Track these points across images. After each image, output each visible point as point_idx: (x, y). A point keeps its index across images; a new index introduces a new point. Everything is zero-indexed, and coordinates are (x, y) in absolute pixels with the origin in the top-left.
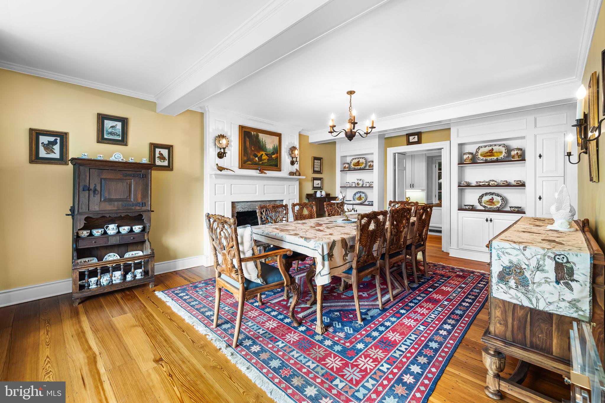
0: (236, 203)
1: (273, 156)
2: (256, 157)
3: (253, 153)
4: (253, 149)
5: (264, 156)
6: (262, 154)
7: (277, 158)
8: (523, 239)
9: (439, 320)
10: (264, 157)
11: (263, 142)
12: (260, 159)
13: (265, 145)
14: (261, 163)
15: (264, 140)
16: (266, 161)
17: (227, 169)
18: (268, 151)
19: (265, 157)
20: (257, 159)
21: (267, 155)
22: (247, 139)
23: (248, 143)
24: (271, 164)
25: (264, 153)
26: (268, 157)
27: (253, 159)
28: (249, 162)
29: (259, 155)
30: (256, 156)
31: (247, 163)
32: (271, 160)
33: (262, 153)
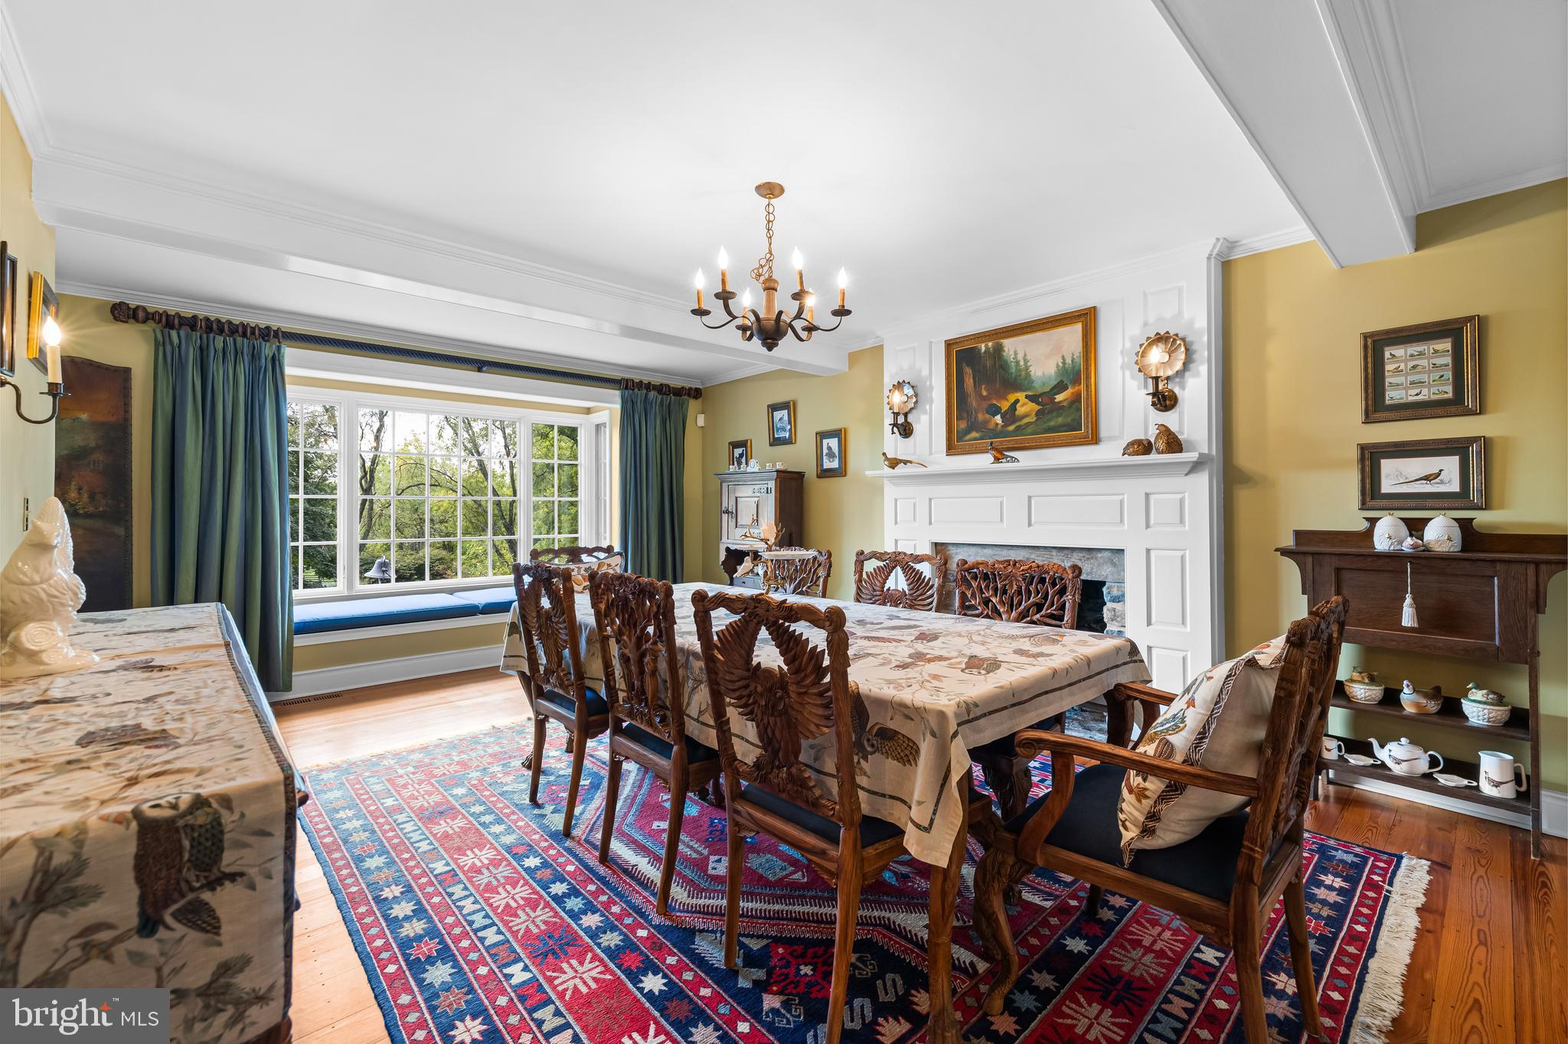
0: (950, 548)
1: (1059, 398)
2: (994, 415)
3: (985, 404)
4: (985, 393)
5: (1024, 404)
6: (1017, 401)
7: (1076, 399)
8: (165, 615)
9: (444, 910)
10: (1021, 410)
11: (1017, 363)
12: (1010, 416)
13: (1027, 368)
14: (1011, 428)
15: (1020, 357)
16: (1032, 419)
17: (906, 462)
18: (1037, 385)
19: (1026, 408)
20: (998, 419)
21: (1032, 398)
22: (968, 371)
23: (969, 382)
24: (1052, 423)
25: (1021, 396)
26: (1038, 403)
27: (986, 422)
28: (974, 434)
29: (1005, 406)
30: (995, 410)
31: (968, 437)
32: (1051, 412)
33: (1012, 398)
